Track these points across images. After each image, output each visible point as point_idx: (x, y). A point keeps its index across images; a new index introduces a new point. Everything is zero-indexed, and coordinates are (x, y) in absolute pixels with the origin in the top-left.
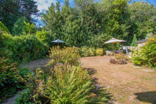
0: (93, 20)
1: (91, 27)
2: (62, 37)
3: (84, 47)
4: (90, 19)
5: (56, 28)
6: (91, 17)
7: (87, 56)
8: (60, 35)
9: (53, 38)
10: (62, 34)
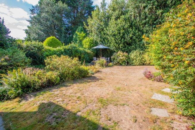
0: (151, 6)
1: (147, 20)
2: (106, 41)
3: (135, 52)
4: (144, 8)
5: (100, 32)
6: (145, 4)
7: (137, 64)
8: (104, 39)
9: (98, 44)
10: (105, 38)
